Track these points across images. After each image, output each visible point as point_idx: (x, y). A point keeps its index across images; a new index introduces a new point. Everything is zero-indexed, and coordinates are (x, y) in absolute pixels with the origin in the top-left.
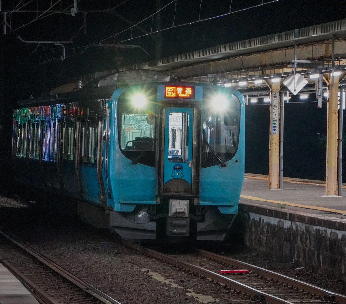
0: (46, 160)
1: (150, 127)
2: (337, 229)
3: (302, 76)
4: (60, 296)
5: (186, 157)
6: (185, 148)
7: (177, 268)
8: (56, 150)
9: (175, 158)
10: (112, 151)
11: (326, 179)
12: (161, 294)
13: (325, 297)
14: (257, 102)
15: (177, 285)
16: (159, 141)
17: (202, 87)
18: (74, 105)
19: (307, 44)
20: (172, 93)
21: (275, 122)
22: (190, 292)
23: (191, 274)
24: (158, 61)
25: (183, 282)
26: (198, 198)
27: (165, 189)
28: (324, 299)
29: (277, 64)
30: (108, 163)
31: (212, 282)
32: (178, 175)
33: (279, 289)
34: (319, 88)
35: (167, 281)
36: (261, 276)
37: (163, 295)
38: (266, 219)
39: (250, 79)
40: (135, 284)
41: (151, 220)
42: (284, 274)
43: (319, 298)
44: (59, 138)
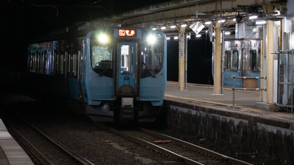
0: (48, 74)
1: (109, 54)
2: (226, 116)
3: (201, 23)
4: (56, 159)
5: (132, 72)
6: (130, 67)
7: (127, 139)
8: (53, 68)
9: (125, 73)
10: (87, 69)
11: (214, 85)
12: (119, 158)
13: (222, 159)
14: (170, 39)
15: (128, 151)
16: (115, 62)
17: (141, 30)
18: (64, 41)
19: (203, 4)
20: (123, 33)
21: (182, 51)
22: (137, 156)
23: (136, 144)
24: (113, 15)
25: (132, 149)
26: (139, 96)
27: (119, 91)
28: (221, 160)
29: (185, 16)
30: (84, 76)
31: (150, 149)
32: (126, 83)
33: (192, 154)
34: (210, 30)
35: (122, 149)
36: (179, 145)
37: (120, 159)
38: (180, 109)
39: (168, 25)
40: (103, 151)
41: (111, 110)
42: (193, 144)
43: (218, 160)
44: (55, 61)
